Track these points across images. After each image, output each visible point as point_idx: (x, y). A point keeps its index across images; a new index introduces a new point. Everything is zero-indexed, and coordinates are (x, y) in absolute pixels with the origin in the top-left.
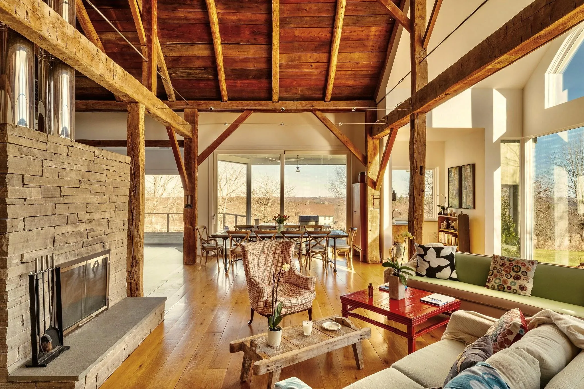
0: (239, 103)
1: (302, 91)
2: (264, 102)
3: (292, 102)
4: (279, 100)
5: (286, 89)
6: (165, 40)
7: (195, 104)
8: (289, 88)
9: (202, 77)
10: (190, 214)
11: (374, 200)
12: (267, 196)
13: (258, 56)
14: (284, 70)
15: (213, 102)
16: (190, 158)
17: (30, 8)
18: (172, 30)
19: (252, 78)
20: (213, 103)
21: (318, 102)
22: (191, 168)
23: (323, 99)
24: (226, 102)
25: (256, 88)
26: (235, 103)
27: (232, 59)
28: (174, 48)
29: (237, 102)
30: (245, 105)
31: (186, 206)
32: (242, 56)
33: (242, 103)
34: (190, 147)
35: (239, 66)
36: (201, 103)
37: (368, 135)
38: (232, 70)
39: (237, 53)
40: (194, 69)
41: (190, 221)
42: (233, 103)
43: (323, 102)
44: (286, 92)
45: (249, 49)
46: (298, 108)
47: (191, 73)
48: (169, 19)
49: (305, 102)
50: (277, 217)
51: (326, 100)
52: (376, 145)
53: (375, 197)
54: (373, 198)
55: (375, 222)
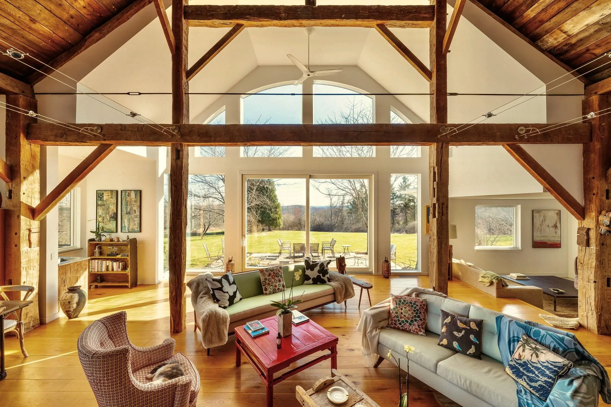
11: (32, 235)
37: (21, 135)
52: (35, 154)
53: (33, 230)
54: (29, 233)
55: (32, 269)
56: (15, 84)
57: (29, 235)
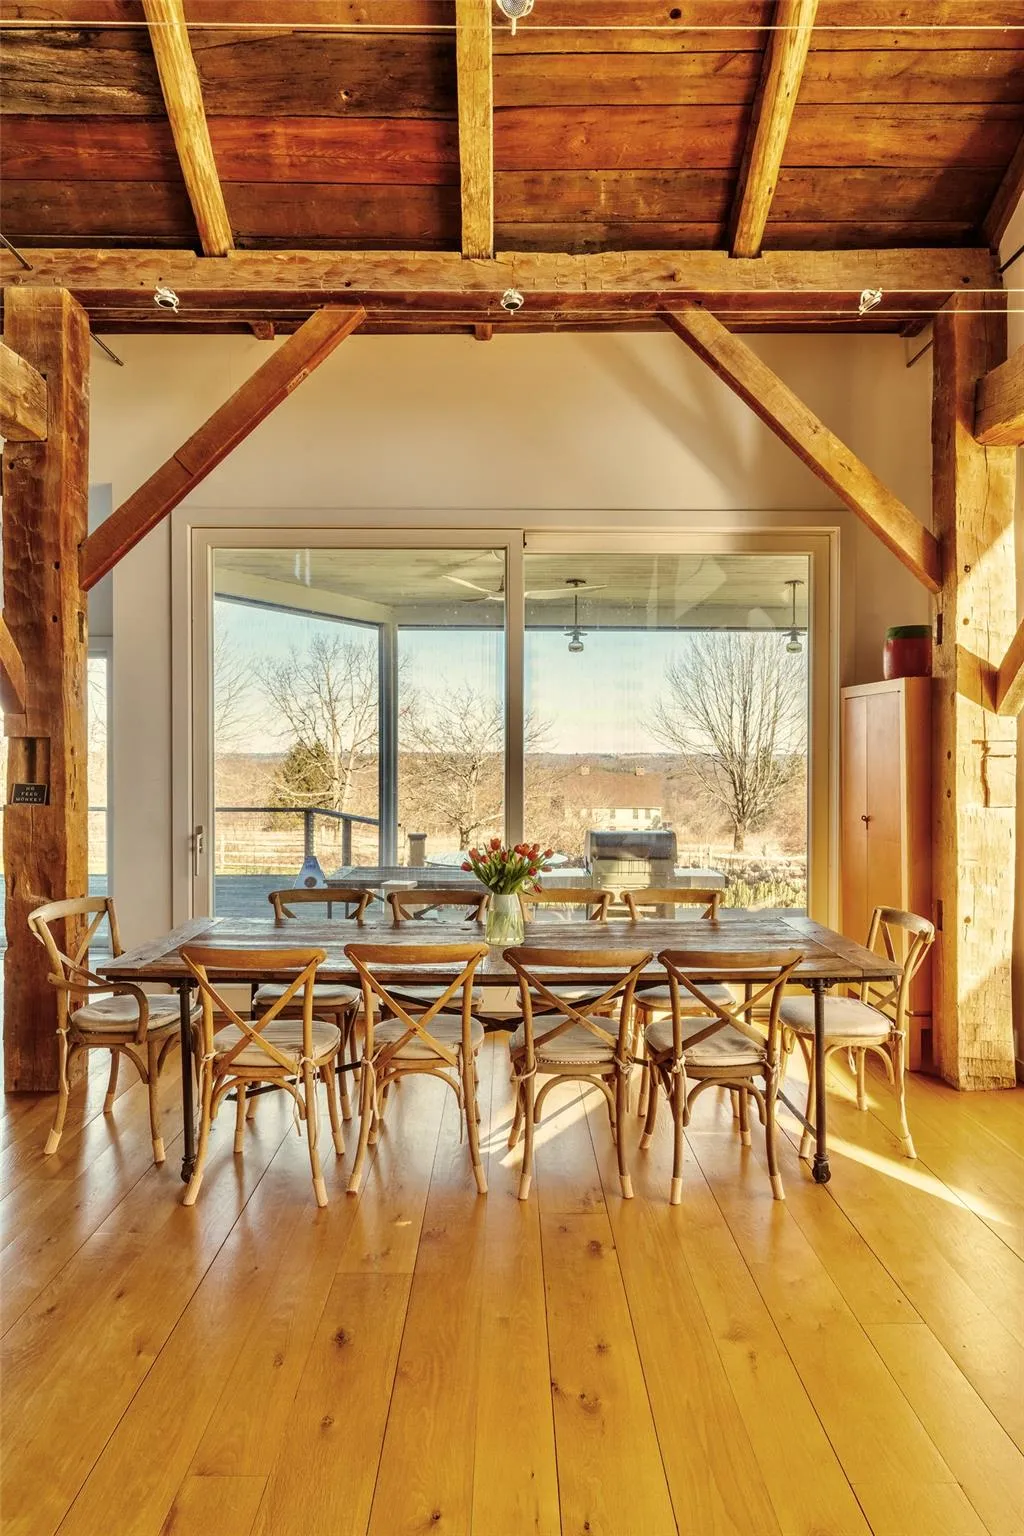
0: (292, 260)
1: (614, 196)
2: (418, 254)
3: (563, 258)
4: (497, 248)
5: (533, 181)
7: (64, 268)
8: (547, 177)
9: (80, 101)
10: (36, 836)
11: (991, 763)
12: (468, 749)
15: (154, 254)
16: (37, 542)
19: (348, 104)
20: (157, 262)
21: (696, 254)
22: (41, 596)
23: (725, 241)
24: (224, 255)
25: (373, 177)
26: (268, 261)
29: (282, 255)
30: (322, 270)
31: (18, 794)
33: (303, 260)
34: (37, 485)
36: (91, 259)
37: (960, 428)
40: (26, 41)
41: (39, 870)
42: (256, 261)
43: (723, 254)
44: (532, 199)
46: (594, 289)
49: (631, 255)
50: (483, 859)
51: (740, 244)
52: (999, 479)
53: (994, 749)
54: (984, 756)
55: (991, 880)
56: (941, 266)
57: (984, 763)
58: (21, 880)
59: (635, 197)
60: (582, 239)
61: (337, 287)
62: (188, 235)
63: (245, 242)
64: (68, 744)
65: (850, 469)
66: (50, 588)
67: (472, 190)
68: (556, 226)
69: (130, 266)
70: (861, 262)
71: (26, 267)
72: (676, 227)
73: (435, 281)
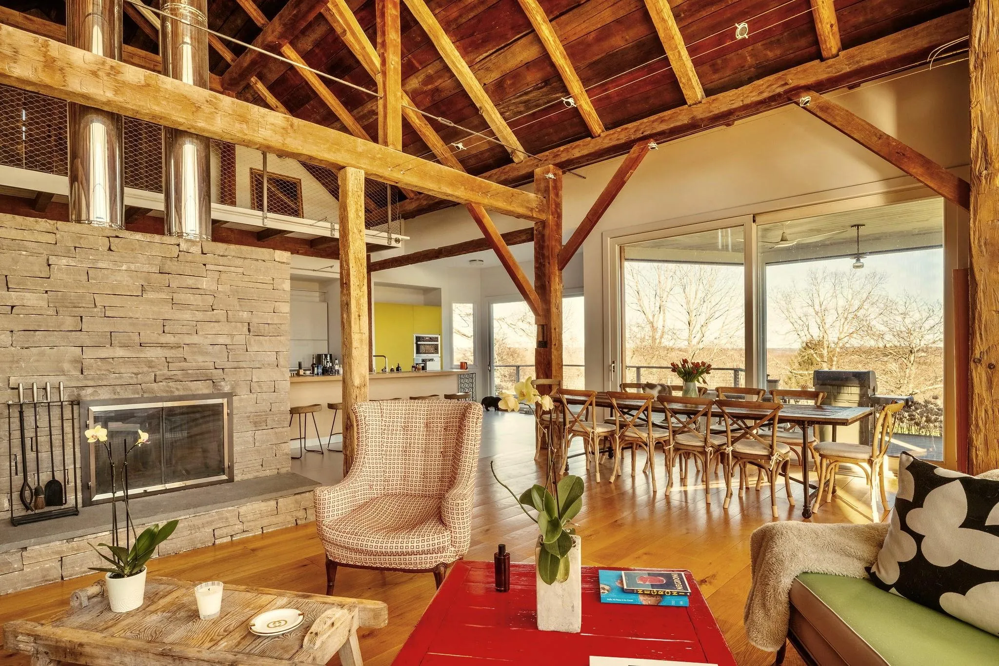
0: (623, 129)
1: (754, 56)
2: (669, 112)
3: (734, 92)
4: (707, 96)
5: (713, 65)
6: (472, 56)
7: (551, 157)
8: (719, 61)
9: (549, 102)
10: (544, 359)
13: (622, 13)
14: (690, 21)
16: (543, 255)
17: (38, 59)
18: (472, 35)
20: (579, 145)
24: (601, 135)
25: (648, 89)
26: (615, 133)
27: (579, 43)
28: (490, 65)
29: (619, 129)
30: (633, 131)
31: (539, 344)
32: (595, 28)
33: (626, 129)
34: (543, 236)
35: (597, 53)
36: (558, 151)
38: (591, 66)
39: (583, 26)
40: (531, 91)
43: (818, 61)
44: (716, 71)
45: (599, 7)
47: (529, 100)
48: (460, 16)
49: (766, 78)
51: (825, 54)
58: (540, 374)
59: (764, 52)
60: (746, 78)
61: (639, 135)
62: (587, 133)
63: (609, 126)
64: (553, 326)
65: (904, 155)
66: (547, 271)
67: (683, 81)
68: (731, 77)
69: (570, 150)
70: (905, 37)
71: (541, 160)
72: (792, 55)
73: (677, 121)
